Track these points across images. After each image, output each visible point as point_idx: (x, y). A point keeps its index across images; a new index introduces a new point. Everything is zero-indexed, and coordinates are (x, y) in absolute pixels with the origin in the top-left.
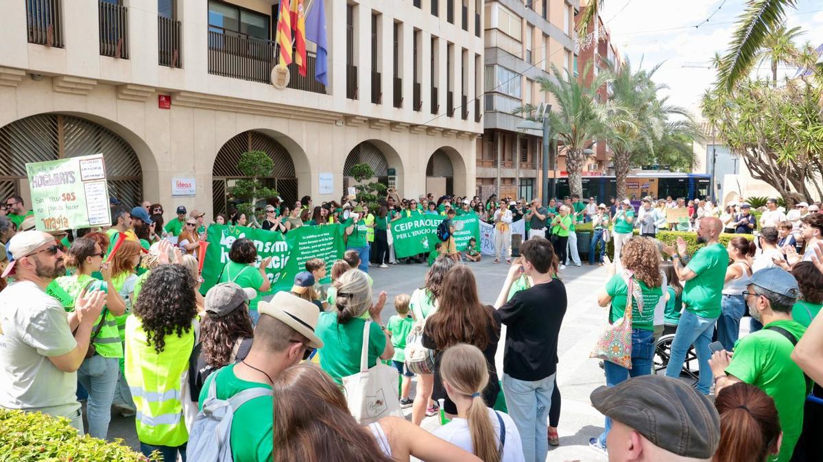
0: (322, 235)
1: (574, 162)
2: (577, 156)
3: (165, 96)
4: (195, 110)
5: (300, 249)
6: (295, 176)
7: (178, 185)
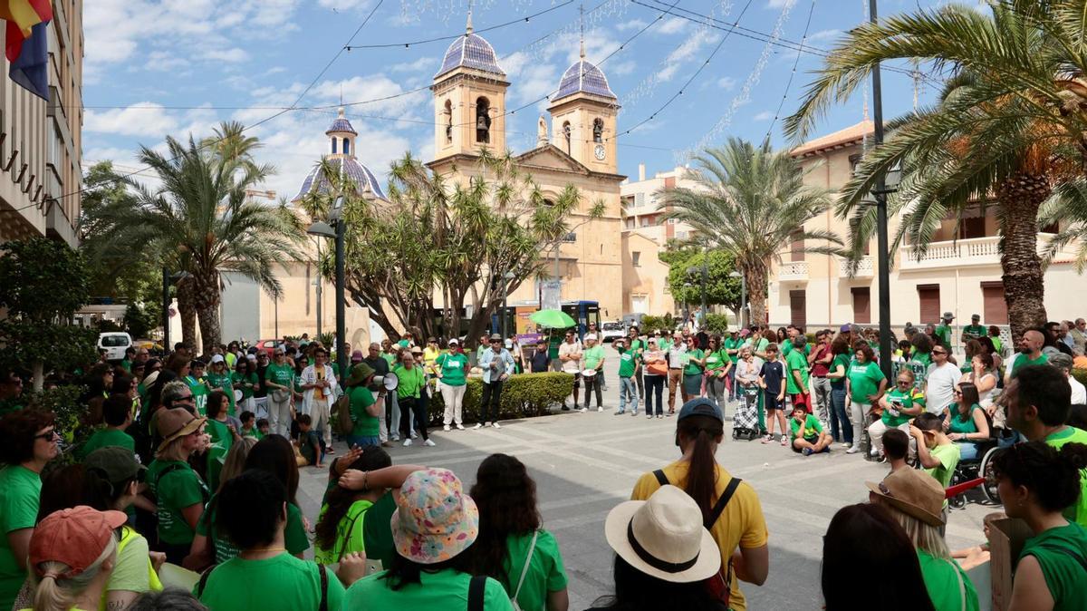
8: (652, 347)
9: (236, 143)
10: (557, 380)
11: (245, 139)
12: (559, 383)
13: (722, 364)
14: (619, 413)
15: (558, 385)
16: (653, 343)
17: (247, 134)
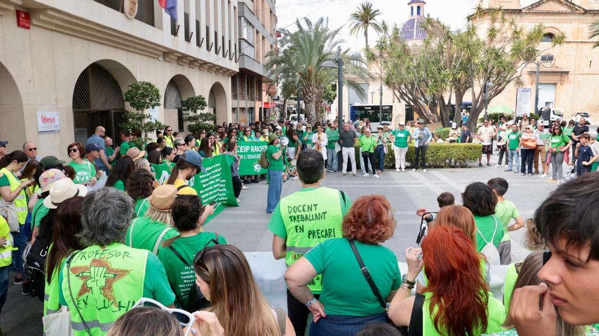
0: (214, 166)
1: (310, 94)
2: (313, 90)
3: (24, 13)
4: (53, 33)
5: (202, 182)
6: (124, 109)
7: (43, 120)
8: (528, 131)
9: (368, 14)
10: (470, 148)
11: (372, 12)
12: (471, 150)
13: (564, 144)
14: (508, 171)
15: (470, 151)
16: (528, 128)
17: (373, 9)
